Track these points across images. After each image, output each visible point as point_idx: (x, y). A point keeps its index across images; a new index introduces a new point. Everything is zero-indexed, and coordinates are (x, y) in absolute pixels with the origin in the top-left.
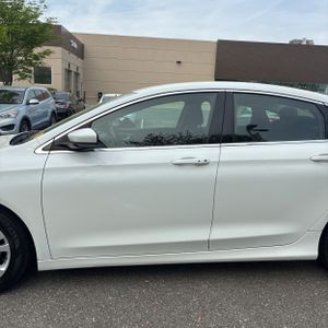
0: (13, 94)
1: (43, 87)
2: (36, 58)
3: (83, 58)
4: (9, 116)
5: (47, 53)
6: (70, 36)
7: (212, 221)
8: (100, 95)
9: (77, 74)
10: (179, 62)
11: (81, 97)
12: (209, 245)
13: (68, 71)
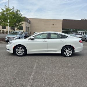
0: (17, 32)
1: (21, 31)
2: (20, 24)
3: (30, 24)
4: (16, 37)
5: (23, 23)
6: (27, 19)
7: (48, 48)
8: (34, 33)
9: (29, 28)
10: (53, 25)
11: (30, 33)
12: (47, 51)
13: (27, 27)
